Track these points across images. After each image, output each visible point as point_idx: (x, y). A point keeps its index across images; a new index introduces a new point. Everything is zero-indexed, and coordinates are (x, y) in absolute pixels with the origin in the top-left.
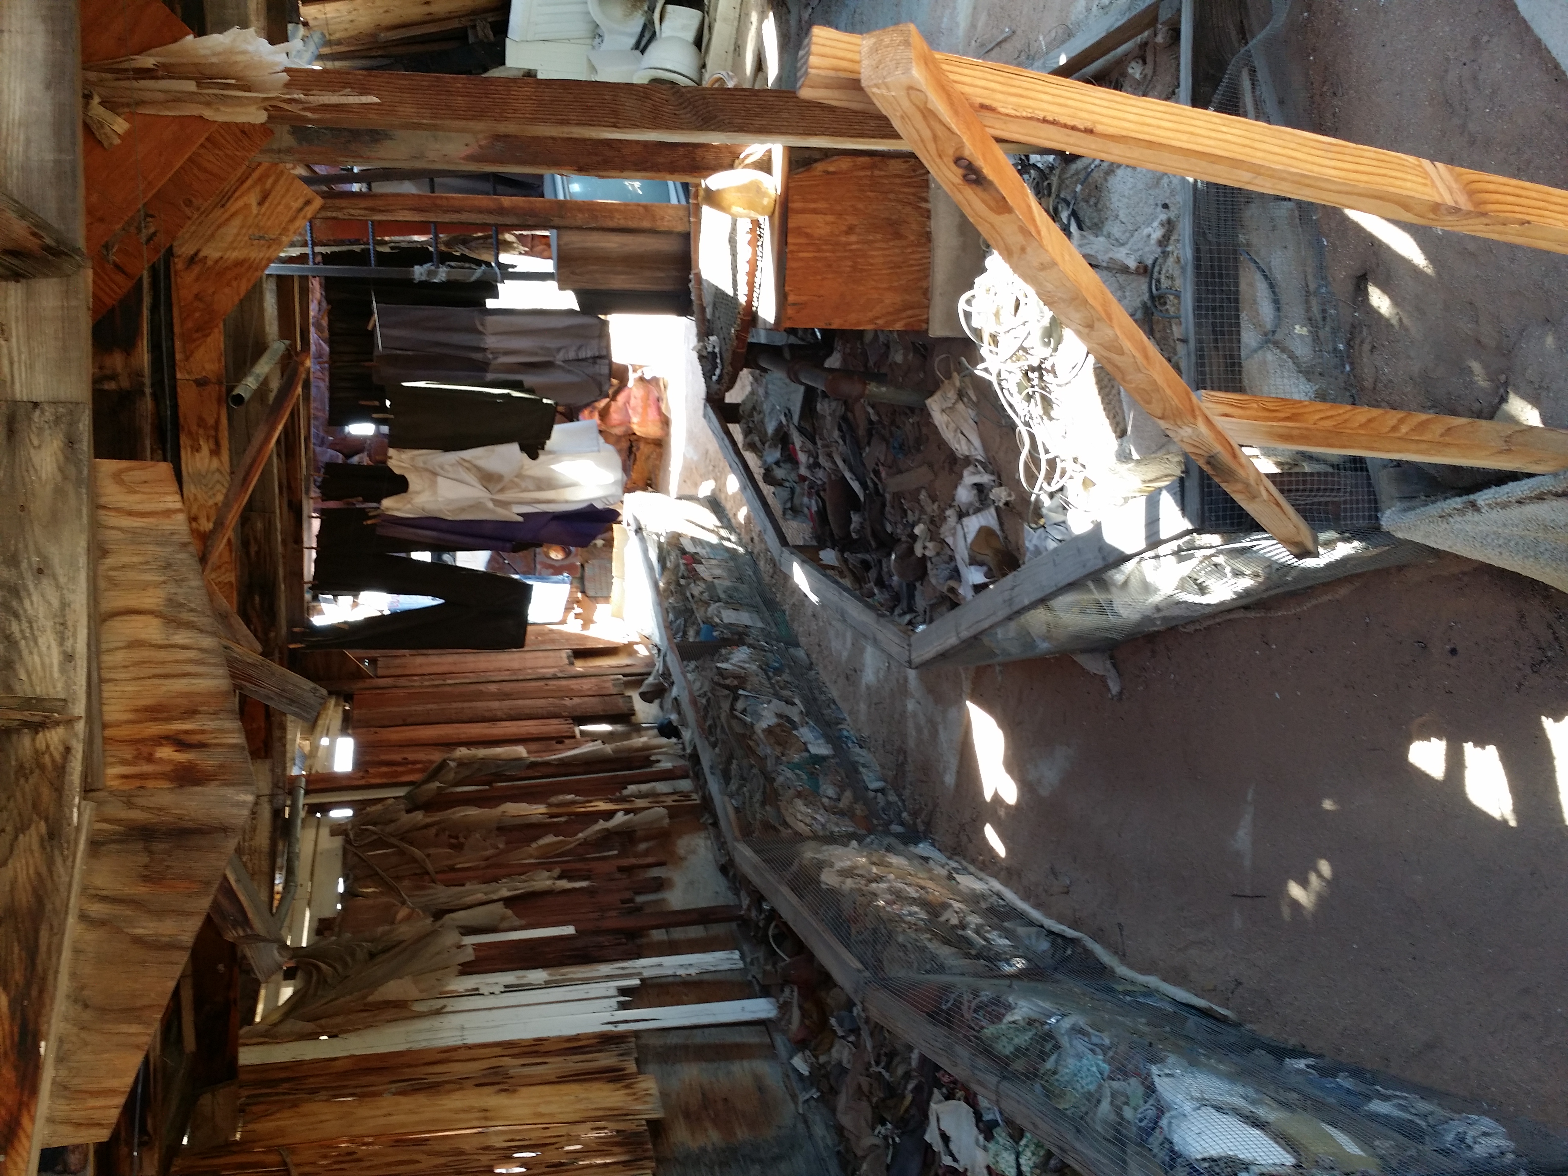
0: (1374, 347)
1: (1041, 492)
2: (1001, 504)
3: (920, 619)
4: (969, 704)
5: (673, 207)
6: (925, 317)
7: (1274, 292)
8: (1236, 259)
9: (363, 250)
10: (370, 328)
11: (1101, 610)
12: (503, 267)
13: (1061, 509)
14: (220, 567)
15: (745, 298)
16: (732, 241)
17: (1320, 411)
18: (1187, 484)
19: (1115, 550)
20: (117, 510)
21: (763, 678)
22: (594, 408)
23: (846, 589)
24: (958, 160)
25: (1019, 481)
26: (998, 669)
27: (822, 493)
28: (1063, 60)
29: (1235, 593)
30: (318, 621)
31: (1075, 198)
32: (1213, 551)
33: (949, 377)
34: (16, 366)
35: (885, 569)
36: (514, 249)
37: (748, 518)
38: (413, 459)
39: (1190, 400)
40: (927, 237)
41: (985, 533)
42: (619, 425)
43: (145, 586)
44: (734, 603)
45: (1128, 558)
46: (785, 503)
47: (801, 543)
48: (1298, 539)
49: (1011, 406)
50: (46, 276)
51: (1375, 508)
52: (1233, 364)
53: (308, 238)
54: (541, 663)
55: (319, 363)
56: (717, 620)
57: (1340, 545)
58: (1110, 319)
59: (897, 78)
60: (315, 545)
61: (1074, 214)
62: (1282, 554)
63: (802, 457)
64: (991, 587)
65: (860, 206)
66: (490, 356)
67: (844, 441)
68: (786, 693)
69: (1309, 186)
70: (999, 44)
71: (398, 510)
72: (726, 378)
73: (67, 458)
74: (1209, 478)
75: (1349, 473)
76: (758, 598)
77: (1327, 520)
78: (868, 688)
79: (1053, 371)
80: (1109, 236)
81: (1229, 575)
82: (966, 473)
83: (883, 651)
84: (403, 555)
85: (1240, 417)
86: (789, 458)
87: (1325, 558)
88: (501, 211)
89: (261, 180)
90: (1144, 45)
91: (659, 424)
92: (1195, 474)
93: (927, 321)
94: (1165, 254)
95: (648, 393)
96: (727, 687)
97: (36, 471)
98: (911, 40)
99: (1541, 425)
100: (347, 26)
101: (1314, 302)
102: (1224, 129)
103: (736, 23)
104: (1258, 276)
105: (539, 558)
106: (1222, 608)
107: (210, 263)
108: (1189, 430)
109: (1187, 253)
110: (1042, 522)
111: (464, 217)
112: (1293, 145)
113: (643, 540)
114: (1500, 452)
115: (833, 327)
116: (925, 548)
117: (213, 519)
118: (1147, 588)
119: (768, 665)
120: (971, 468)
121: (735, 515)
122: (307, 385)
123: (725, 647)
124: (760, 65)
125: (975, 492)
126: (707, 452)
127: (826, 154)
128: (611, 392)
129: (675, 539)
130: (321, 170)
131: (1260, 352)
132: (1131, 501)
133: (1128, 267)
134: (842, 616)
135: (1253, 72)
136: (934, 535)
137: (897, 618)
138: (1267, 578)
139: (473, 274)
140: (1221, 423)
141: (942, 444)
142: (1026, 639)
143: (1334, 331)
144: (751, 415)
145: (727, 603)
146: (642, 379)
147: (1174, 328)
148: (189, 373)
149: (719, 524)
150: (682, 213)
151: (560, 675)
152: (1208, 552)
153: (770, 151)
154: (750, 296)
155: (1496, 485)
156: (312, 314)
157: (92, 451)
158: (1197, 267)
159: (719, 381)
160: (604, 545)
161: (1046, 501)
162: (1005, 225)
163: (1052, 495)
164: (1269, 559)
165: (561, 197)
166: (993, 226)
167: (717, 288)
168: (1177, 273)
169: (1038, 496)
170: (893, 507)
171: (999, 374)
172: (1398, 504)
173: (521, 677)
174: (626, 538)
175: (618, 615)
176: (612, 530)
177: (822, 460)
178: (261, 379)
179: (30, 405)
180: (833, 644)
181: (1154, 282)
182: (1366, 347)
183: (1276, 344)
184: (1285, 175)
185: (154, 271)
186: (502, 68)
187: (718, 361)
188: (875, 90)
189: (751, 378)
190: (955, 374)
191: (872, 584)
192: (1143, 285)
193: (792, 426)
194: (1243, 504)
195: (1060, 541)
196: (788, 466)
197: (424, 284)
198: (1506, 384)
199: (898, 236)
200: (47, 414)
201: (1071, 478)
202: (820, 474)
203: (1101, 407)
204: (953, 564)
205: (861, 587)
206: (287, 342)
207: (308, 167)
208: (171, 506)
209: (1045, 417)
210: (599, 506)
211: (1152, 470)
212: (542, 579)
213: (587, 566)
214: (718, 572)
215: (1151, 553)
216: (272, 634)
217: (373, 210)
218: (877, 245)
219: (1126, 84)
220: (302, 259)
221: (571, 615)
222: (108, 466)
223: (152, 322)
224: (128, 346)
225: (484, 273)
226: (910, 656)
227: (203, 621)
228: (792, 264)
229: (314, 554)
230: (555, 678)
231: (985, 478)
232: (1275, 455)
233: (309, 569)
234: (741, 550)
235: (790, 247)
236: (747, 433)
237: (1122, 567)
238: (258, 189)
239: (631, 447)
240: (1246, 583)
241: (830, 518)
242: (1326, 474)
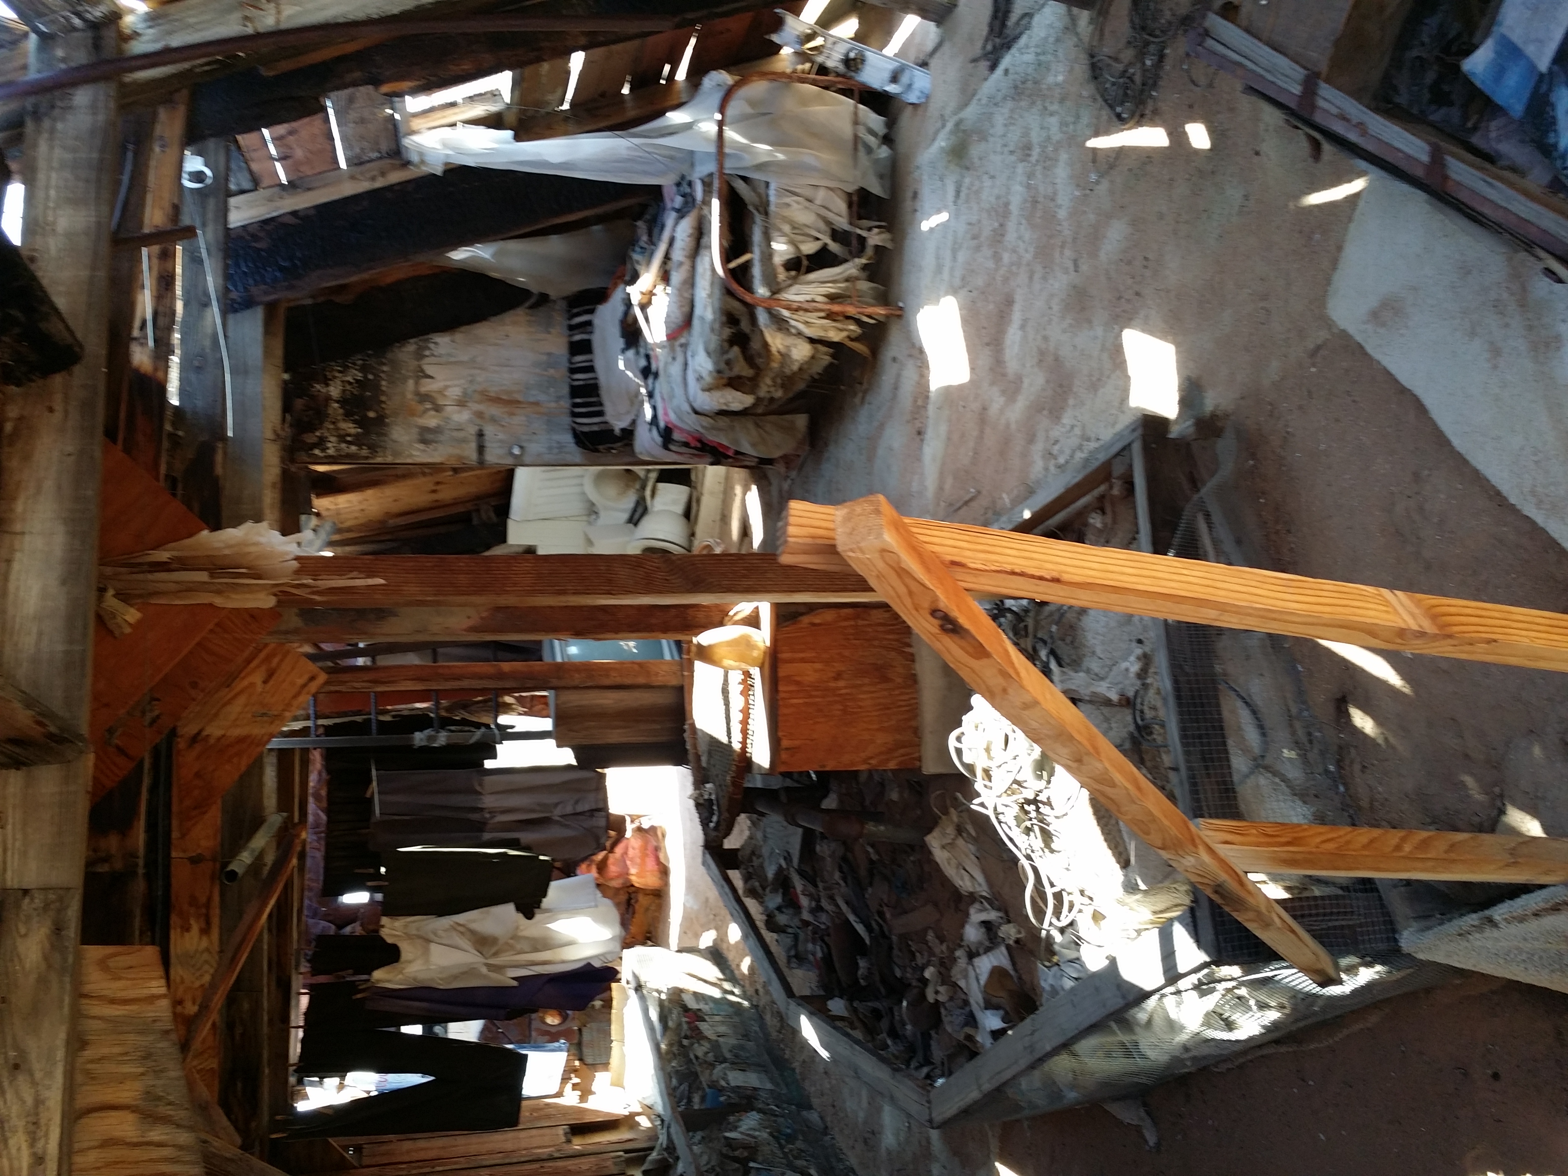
0: (1364, 767)
1: (1050, 926)
2: (1011, 942)
3: (938, 1072)
4: (997, 1164)
5: (668, 663)
6: (917, 755)
7: (1257, 719)
8: (1216, 689)
9: (365, 720)
10: (368, 795)
11: (1128, 1054)
12: (502, 728)
13: (1073, 945)
14: (202, 1053)
15: (740, 746)
16: (725, 692)
17: (1320, 833)
18: (1198, 914)
19: (1133, 986)
20: (100, 998)
21: (775, 1147)
22: (592, 861)
23: (857, 1042)
24: (935, 612)
25: (1027, 916)
26: (1026, 1124)
27: (826, 938)
28: (1027, 515)
29: (1264, 1027)
30: (302, 1106)
31: (1052, 637)
32: (1234, 983)
33: (946, 813)
34: (9, 853)
35: (897, 1018)
36: (513, 710)
37: (751, 968)
38: (406, 926)
39: (1188, 828)
40: (913, 680)
41: (997, 973)
42: (618, 877)
43: (122, 1079)
44: (740, 1063)
45: (1147, 995)
46: (789, 950)
47: (807, 992)
48: (1319, 966)
49: (1011, 840)
50: (49, 763)
51: (1391, 930)
52: (1227, 790)
53: (311, 712)
54: (536, 1142)
55: (316, 833)
56: (723, 1083)
57: (1362, 970)
58: (1098, 753)
59: (871, 542)
60: (302, 1023)
61: (1052, 653)
62: (1305, 984)
63: (804, 901)
64: (1010, 1032)
65: (846, 653)
66: (488, 816)
67: (846, 882)
68: (800, 1163)
69: (1275, 619)
70: (966, 503)
71: (389, 981)
72: (723, 827)
73: (53, 946)
74: (1219, 907)
75: (1359, 894)
76: (766, 1057)
77: (1346, 944)
78: (889, 1152)
79: (1049, 803)
80: (1088, 671)
81: (1255, 1008)
82: (972, 911)
83: (903, 1110)
84: (393, 1029)
85: (1242, 844)
86: (791, 903)
87: (1348, 985)
88: (501, 676)
89: (268, 659)
90: (1102, 498)
91: (657, 874)
92: (1205, 904)
93: (919, 759)
94: (1145, 686)
95: (646, 843)
96: (736, 1160)
97: (20, 960)
98: (882, 509)
99: (1544, 836)
100: (357, 515)
101: (1298, 725)
102: (1185, 572)
103: (721, 496)
104: (1239, 704)
105: (535, 1024)
106: (1252, 1044)
107: (212, 741)
108: (1192, 859)
109: (1167, 684)
110: (1055, 959)
111: (465, 684)
112: (1254, 583)
113: (643, 999)
114: (1508, 865)
115: (827, 769)
116: (937, 992)
117: (199, 1001)
118: (1173, 1026)
119: (779, 1132)
120: (977, 906)
121: (738, 966)
122: (302, 856)
123: (733, 1114)
124: (745, 531)
125: (983, 930)
126: (707, 900)
127: (811, 608)
128: (608, 844)
129: (677, 994)
130: (327, 647)
131: (1252, 777)
132: (1143, 933)
133: (1110, 700)
134: (856, 1073)
135: (1207, 515)
136: (945, 978)
137: (913, 1072)
138: (1294, 1009)
139: (471, 737)
140: (1223, 850)
141: (946, 882)
142: (1053, 1089)
143: (1322, 753)
144: (751, 860)
145: (733, 1063)
146: (639, 829)
147: (1165, 757)
148: (184, 851)
149: (721, 976)
150: (676, 668)
151: (556, 1155)
152: (1230, 984)
153: (757, 608)
154: (744, 743)
155: (1511, 899)
156: (311, 784)
157: (79, 938)
158: (1178, 697)
159: (716, 829)
160: (603, 1006)
161: (1058, 938)
162: (985, 670)
163: (1062, 930)
164: (1292, 989)
165: (559, 659)
166: (973, 671)
167: (711, 737)
168: (1159, 704)
169: (1048, 931)
170: (900, 950)
171: (995, 809)
172: (1415, 924)
173: (515, 1160)
174: (626, 998)
175: (618, 1083)
176: (610, 989)
177: (825, 903)
178: (256, 853)
179: (20, 893)
180: (848, 1104)
181: (1138, 714)
182: (1357, 767)
183: (1267, 768)
184: (1251, 611)
185: (156, 753)
186: (503, 546)
187: (715, 808)
188: (851, 554)
189: (749, 822)
190: (952, 810)
191: (884, 1035)
192: (1128, 716)
193: (791, 869)
194: (1258, 933)
195: (1076, 979)
196: (790, 911)
197: (425, 750)
198: (1501, 796)
199: (885, 679)
200: (37, 901)
201: (1080, 911)
202: (824, 918)
203: (1102, 838)
204: (967, 1009)
205: (873, 1039)
206: (285, 814)
207: (316, 646)
208: (155, 991)
209: (1046, 850)
210: (597, 964)
211: (1162, 900)
212: (538, 1047)
213: (585, 1030)
214: (722, 1029)
215: (1171, 989)
216: (253, 1125)
217: (376, 682)
218: (865, 689)
219: (1090, 536)
220: (304, 731)
221: (569, 1086)
222: (95, 952)
223: (150, 802)
224: (124, 827)
225: (483, 735)
226: (930, 1114)
227: (181, 1115)
228: (783, 711)
229: (301, 1034)
230: (552, 1158)
231: (992, 915)
232: (1283, 880)
233: (295, 1049)
234: (746, 1003)
235: (782, 695)
236: (747, 878)
237: (1144, 1005)
238: (263, 668)
239: (629, 900)
240: (1273, 1015)
241: (837, 965)
242: (1337, 897)
